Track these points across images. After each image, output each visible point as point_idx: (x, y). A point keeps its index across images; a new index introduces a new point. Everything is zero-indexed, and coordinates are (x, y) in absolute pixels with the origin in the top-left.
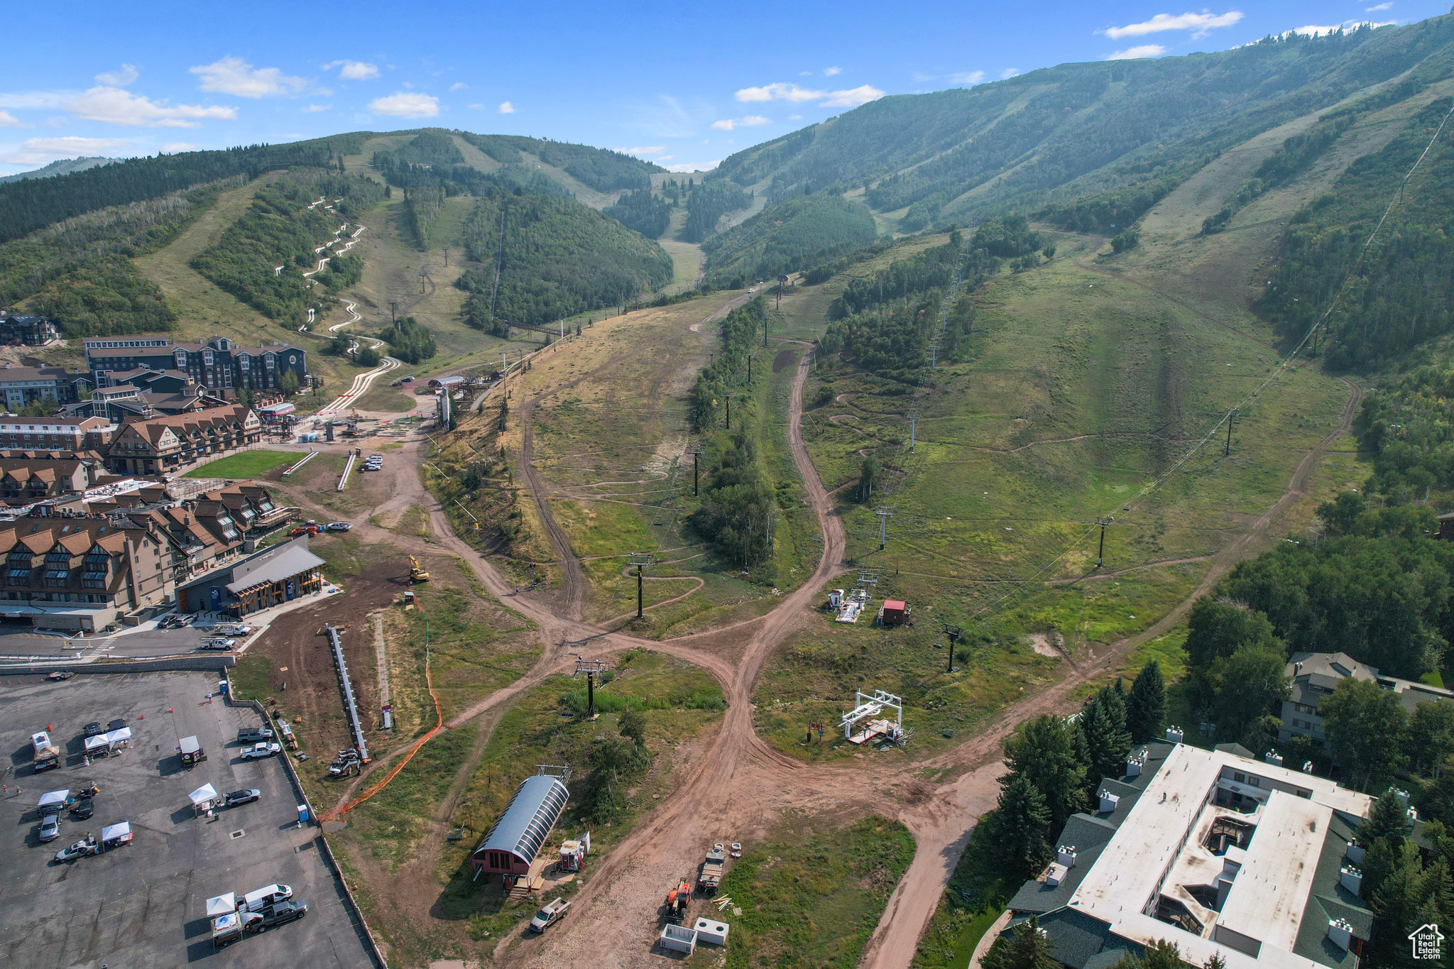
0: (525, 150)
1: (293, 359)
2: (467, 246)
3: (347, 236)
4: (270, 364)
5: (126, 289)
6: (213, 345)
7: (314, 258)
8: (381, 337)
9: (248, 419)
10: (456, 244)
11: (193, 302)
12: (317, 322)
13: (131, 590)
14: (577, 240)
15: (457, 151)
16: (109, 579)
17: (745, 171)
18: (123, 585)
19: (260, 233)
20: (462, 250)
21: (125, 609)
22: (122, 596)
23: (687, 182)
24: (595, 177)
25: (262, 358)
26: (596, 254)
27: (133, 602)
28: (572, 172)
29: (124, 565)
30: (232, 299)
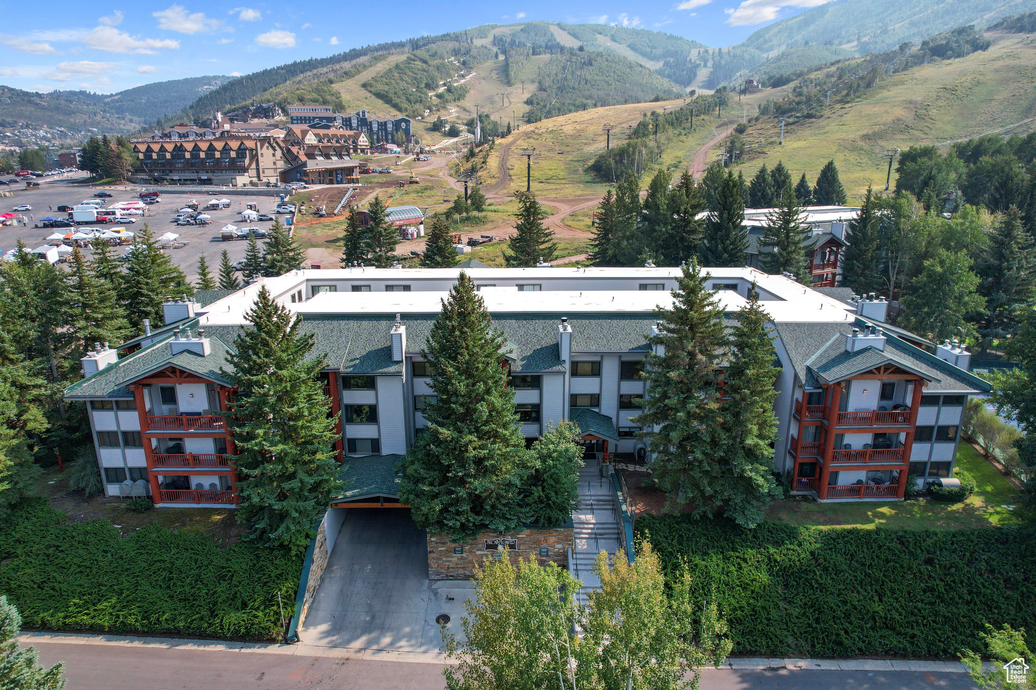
0: (600, 33)
1: (403, 125)
2: (540, 83)
3: (463, 76)
4: (390, 127)
5: (322, 94)
6: (358, 114)
7: (437, 86)
8: (467, 125)
9: (361, 139)
10: (533, 81)
11: (357, 103)
12: (429, 116)
13: (258, 170)
14: (616, 77)
15: (552, 35)
16: (247, 161)
18: (254, 166)
19: (407, 70)
20: (536, 85)
21: (255, 180)
22: (252, 172)
24: (649, 50)
25: (385, 123)
26: (628, 85)
27: (258, 177)
28: (632, 47)
29: (255, 157)
30: (381, 102)
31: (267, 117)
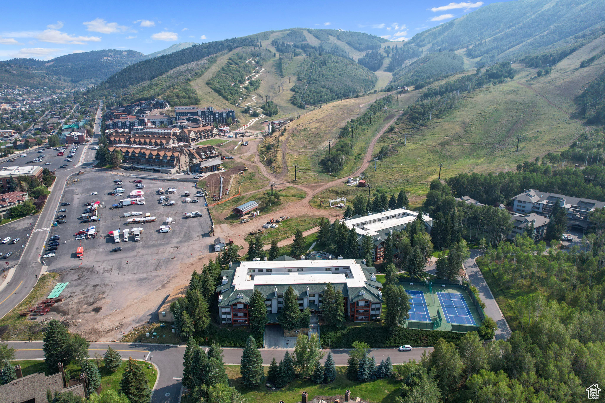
0: (331, 35)
1: (231, 114)
2: (298, 75)
3: (257, 72)
4: (224, 115)
5: (187, 92)
6: (208, 109)
7: (245, 81)
8: (261, 108)
9: (214, 130)
10: (294, 75)
11: (206, 96)
12: (242, 102)
13: (179, 165)
14: (338, 73)
15: (304, 37)
16: (175, 162)
17: (421, 41)
18: (178, 164)
19: (228, 72)
20: (296, 77)
21: (178, 170)
22: (177, 167)
23: (395, 47)
24: (358, 45)
25: (222, 113)
26: (344, 78)
27: (180, 168)
28: (349, 44)
29: (178, 160)
30: (217, 94)
31: (162, 108)
